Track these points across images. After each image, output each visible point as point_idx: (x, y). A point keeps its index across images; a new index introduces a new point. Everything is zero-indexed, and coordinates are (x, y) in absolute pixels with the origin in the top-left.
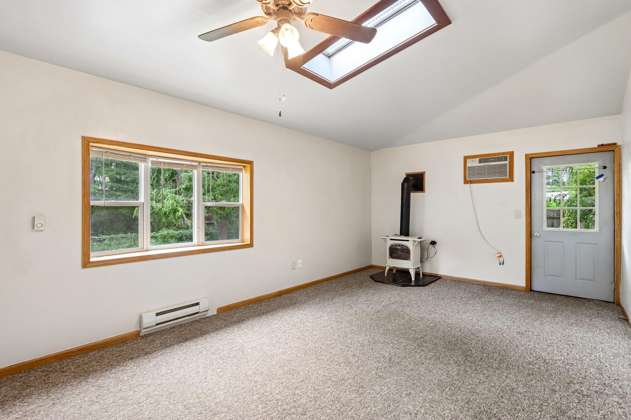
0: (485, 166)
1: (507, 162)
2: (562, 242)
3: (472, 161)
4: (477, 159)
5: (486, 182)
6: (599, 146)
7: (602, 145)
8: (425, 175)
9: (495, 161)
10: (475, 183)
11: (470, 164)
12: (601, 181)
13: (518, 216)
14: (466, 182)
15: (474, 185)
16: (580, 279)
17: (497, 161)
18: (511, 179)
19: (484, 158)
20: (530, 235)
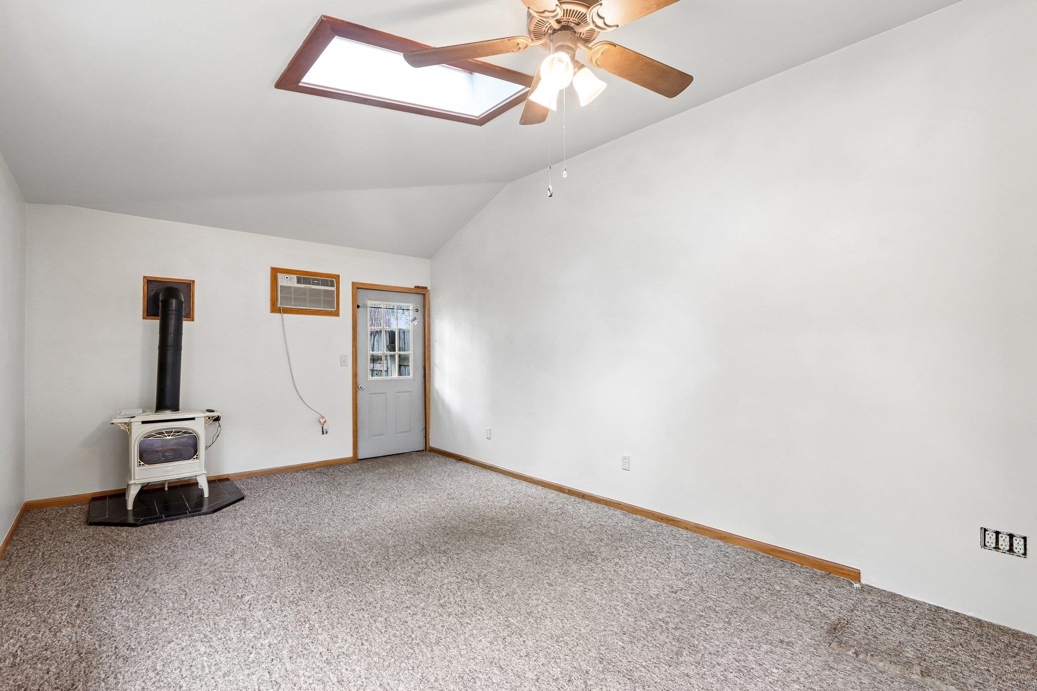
0: (305, 289)
1: (334, 289)
2: (385, 393)
3: (287, 278)
4: (294, 277)
5: (305, 314)
6: (415, 287)
7: (418, 287)
8: (194, 286)
9: (318, 284)
10: (289, 313)
11: (283, 280)
12: (416, 324)
13: (343, 363)
14: (275, 309)
15: (287, 316)
16: (401, 433)
17: (323, 285)
18: (336, 314)
19: (304, 277)
20: (356, 388)
